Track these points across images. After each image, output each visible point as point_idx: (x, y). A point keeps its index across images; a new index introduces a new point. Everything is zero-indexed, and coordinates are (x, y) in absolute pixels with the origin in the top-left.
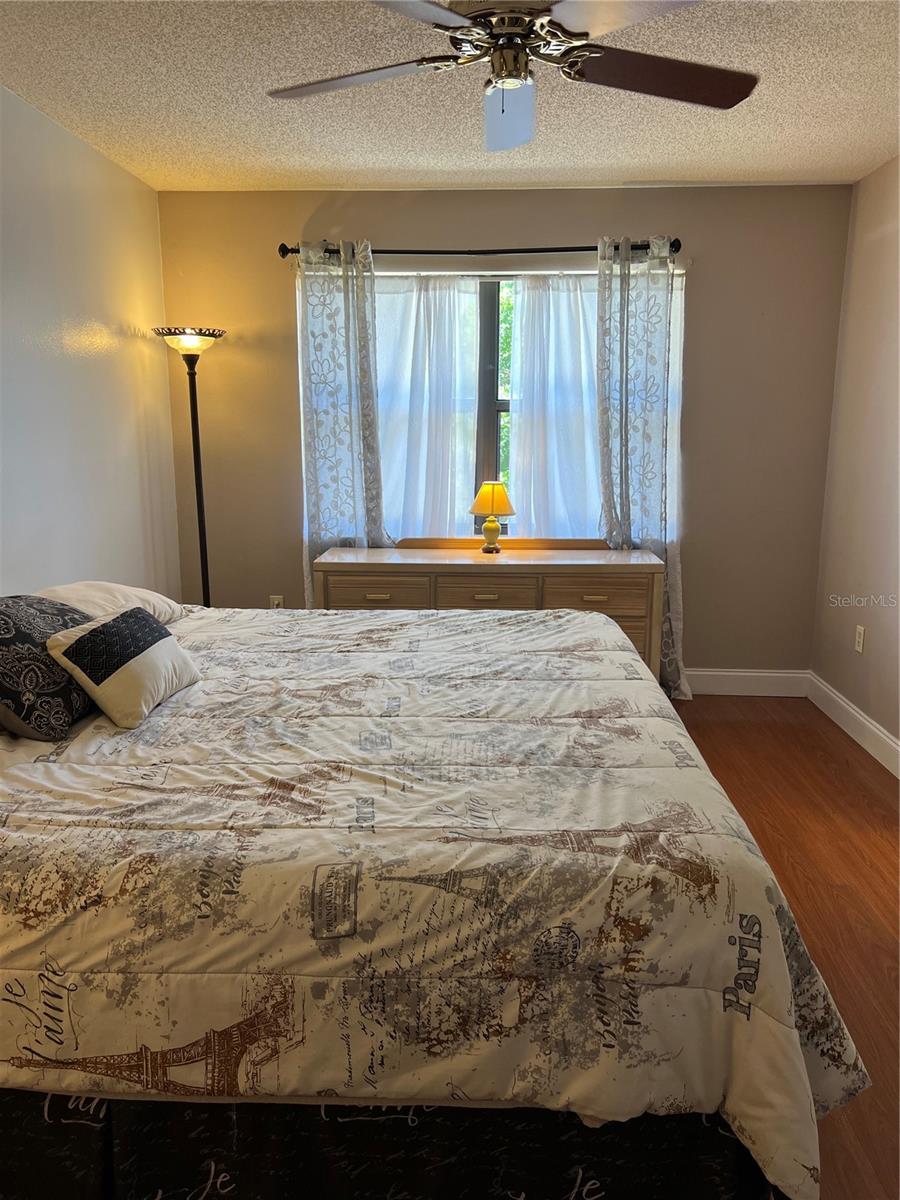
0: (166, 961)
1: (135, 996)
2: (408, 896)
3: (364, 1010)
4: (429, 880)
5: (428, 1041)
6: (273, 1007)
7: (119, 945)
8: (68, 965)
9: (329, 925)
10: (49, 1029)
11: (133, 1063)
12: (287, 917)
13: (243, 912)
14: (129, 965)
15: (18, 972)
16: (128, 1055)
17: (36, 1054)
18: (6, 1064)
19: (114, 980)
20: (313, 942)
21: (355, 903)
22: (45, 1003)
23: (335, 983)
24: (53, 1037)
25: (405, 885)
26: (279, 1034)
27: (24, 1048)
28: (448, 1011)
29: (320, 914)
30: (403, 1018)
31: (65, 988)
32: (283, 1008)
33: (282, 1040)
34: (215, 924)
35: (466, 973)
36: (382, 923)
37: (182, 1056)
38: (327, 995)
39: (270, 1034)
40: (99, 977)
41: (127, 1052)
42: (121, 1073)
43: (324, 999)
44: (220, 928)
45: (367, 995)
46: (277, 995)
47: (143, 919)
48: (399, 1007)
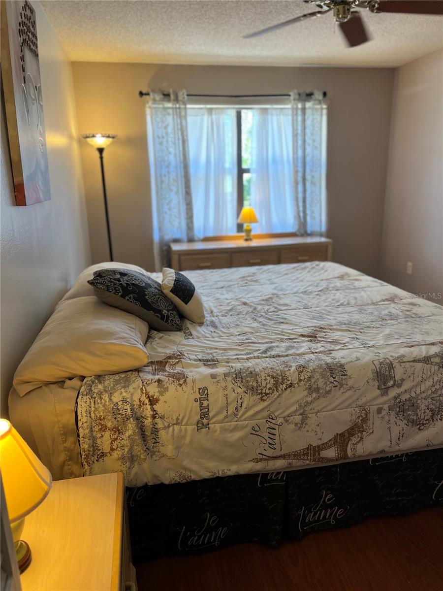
0: (320, 408)
1: (306, 424)
2: (413, 368)
3: (396, 416)
4: (419, 361)
5: (419, 424)
6: (362, 420)
7: (301, 403)
8: (278, 415)
9: (385, 383)
10: (270, 444)
11: (305, 452)
12: (368, 382)
13: (350, 383)
14: (304, 411)
15: (257, 421)
16: (303, 449)
17: (264, 455)
18: (251, 462)
19: (298, 418)
20: (379, 391)
21: (394, 373)
22: (269, 433)
23: (386, 407)
24: (271, 447)
25: (411, 364)
26: (363, 431)
27: (259, 454)
28: (428, 411)
29: (381, 379)
30: (412, 417)
31: (277, 425)
32: (365, 420)
33: (364, 433)
34: (339, 389)
35: (435, 395)
36: (404, 380)
37: (325, 446)
38: (382, 412)
39: (359, 431)
40: (292, 418)
41: (302, 448)
42: (300, 457)
43: (381, 414)
44: (342, 390)
45: (398, 409)
46: (363, 415)
47: (310, 390)
48: (410, 412)
